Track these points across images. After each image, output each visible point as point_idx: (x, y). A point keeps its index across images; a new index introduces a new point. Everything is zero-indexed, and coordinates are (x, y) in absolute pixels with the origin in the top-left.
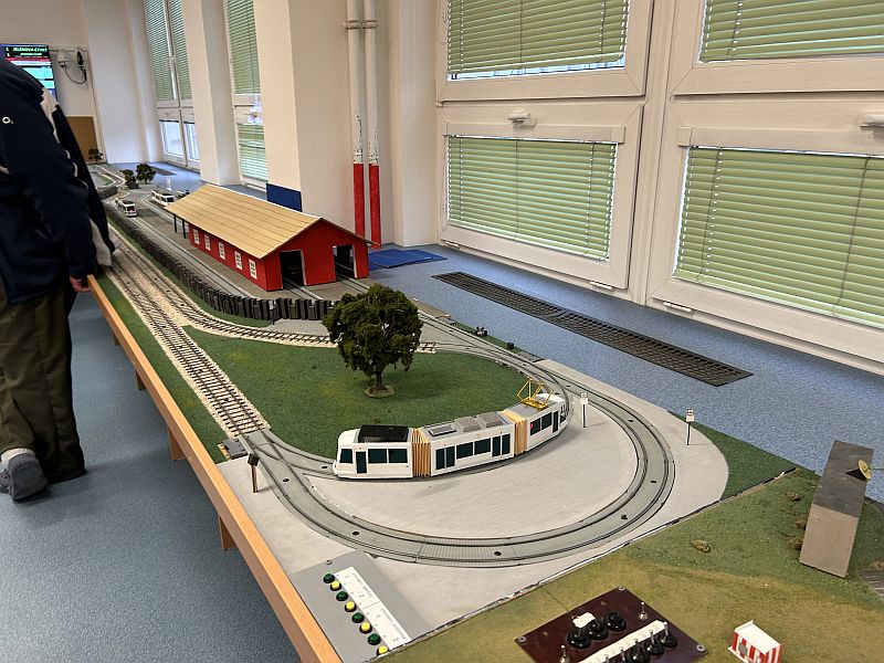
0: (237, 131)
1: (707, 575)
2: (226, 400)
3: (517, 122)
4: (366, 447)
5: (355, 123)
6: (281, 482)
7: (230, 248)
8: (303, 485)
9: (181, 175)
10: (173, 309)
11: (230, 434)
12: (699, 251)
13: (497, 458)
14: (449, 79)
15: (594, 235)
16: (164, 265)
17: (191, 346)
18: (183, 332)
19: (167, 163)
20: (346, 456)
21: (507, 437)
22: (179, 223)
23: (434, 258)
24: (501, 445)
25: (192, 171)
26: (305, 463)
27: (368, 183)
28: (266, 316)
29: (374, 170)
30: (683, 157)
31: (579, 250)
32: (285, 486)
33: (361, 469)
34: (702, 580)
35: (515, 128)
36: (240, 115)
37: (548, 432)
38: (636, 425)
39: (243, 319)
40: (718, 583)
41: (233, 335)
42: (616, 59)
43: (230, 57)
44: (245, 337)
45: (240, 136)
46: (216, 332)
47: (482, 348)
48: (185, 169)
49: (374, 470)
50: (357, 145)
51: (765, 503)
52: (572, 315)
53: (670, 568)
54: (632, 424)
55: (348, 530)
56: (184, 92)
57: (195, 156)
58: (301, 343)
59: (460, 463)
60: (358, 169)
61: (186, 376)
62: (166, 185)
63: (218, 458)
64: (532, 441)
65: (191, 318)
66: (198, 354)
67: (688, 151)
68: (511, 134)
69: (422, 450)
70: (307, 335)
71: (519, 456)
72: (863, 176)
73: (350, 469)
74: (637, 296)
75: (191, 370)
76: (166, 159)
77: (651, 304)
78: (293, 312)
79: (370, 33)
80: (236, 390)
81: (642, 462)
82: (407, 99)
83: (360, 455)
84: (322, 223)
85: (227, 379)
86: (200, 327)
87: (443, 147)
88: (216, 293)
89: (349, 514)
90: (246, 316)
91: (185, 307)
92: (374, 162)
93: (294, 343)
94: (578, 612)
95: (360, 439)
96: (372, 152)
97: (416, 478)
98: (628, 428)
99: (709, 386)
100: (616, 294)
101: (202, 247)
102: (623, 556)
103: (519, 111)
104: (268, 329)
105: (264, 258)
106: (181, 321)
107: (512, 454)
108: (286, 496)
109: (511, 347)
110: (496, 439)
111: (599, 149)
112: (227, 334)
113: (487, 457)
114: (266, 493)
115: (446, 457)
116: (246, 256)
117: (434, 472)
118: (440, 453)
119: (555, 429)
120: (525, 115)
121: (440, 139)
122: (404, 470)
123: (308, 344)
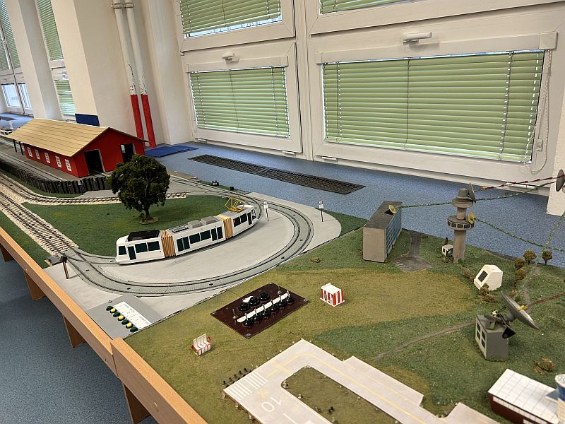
0: (55, 86)
1: (316, 271)
2: (51, 237)
3: (228, 59)
4: (133, 243)
5: (128, 68)
6: (84, 272)
7: (52, 155)
8: (97, 271)
9: (20, 119)
10: (15, 195)
11: (53, 254)
12: (336, 124)
13: (216, 242)
14: (185, 37)
15: (280, 123)
16: (8, 171)
17: (27, 213)
18: (22, 206)
19: (10, 113)
20: (122, 250)
21: (220, 229)
22: (18, 146)
23: (189, 149)
24: (216, 233)
25: (28, 116)
26: (99, 260)
27: (141, 106)
28: (77, 191)
29: (145, 98)
30: (320, 71)
31: (274, 133)
32: (86, 273)
33: (133, 257)
34: (313, 274)
35: (227, 63)
36: (56, 75)
37: (245, 225)
38: (297, 217)
39: (62, 195)
40: (321, 274)
41: (56, 204)
42: (277, 16)
43: (44, 36)
44: (64, 204)
45: (58, 89)
46: (44, 204)
47: (215, 191)
48: (23, 115)
49: (140, 256)
50: (131, 83)
51: (353, 238)
52: (272, 170)
53: (298, 272)
54: (293, 216)
55: (124, 288)
56: (15, 64)
57: (29, 107)
58: (100, 203)
59: (193, 246)
60: (134, 98)
61: (23, 228)
62: (9, 126)
63: (44, 266)
64: (236, 230)
65: (27, 198)
66: (32, 216)
67: (322, 66)
68: (226, 67)
69: (168, 241)
70: (104, 198)
71: (229, 239)
72: (408, 70)
73: (126, 258)
74: (308, 156)
75: (27, 225)
76: (9, 111)
77: (316, 159)
78: (95, 186)
79: (129, 11)
80: (57, 231)
81: (297, 232)
82: (160, 51)
83: (131, 249)
84: (109, 131)
85: (51, 227)
86: (34, 202)
87: (187, 80)
88: (43, 181)
89: (126, 281)
90: (65, 193)
91: (23, 193)
92: (144, 93)
93: (96, 203)
94: (246, 297)
95: (129, 239)
96: (142, 86)
97: (167, 258)
98: (292, 219)
99: (341, 195)
100: (298, 157)
101: (34, 158)
102: (275, 271)
103: (228, 53)
104: (79, 198)
105: (74, 156)
106: (20, 200)
107: (224, 238)
108: (88, 278)
109: (232, 189)
110: (213, 231)
111: (276, 71)
112: (52, 204)
113: (209, 241)
114: (76, 278)
115: (183, 244)
116: (63, 158)
117: (178, 253)
118: (179, 241)
119: (250, 223)
120: (231, 55)
121: (185, 75)
122: (159, 254)
123: (105, 203)
